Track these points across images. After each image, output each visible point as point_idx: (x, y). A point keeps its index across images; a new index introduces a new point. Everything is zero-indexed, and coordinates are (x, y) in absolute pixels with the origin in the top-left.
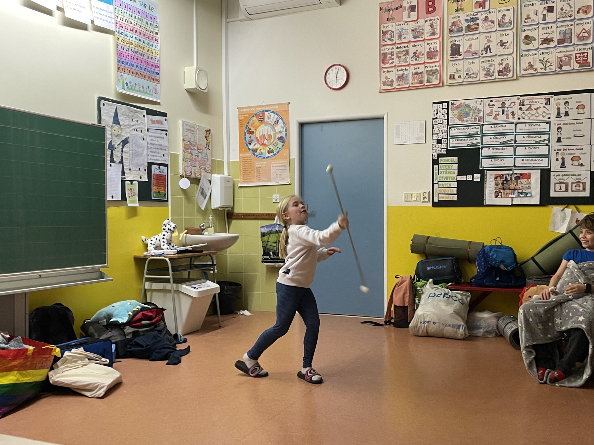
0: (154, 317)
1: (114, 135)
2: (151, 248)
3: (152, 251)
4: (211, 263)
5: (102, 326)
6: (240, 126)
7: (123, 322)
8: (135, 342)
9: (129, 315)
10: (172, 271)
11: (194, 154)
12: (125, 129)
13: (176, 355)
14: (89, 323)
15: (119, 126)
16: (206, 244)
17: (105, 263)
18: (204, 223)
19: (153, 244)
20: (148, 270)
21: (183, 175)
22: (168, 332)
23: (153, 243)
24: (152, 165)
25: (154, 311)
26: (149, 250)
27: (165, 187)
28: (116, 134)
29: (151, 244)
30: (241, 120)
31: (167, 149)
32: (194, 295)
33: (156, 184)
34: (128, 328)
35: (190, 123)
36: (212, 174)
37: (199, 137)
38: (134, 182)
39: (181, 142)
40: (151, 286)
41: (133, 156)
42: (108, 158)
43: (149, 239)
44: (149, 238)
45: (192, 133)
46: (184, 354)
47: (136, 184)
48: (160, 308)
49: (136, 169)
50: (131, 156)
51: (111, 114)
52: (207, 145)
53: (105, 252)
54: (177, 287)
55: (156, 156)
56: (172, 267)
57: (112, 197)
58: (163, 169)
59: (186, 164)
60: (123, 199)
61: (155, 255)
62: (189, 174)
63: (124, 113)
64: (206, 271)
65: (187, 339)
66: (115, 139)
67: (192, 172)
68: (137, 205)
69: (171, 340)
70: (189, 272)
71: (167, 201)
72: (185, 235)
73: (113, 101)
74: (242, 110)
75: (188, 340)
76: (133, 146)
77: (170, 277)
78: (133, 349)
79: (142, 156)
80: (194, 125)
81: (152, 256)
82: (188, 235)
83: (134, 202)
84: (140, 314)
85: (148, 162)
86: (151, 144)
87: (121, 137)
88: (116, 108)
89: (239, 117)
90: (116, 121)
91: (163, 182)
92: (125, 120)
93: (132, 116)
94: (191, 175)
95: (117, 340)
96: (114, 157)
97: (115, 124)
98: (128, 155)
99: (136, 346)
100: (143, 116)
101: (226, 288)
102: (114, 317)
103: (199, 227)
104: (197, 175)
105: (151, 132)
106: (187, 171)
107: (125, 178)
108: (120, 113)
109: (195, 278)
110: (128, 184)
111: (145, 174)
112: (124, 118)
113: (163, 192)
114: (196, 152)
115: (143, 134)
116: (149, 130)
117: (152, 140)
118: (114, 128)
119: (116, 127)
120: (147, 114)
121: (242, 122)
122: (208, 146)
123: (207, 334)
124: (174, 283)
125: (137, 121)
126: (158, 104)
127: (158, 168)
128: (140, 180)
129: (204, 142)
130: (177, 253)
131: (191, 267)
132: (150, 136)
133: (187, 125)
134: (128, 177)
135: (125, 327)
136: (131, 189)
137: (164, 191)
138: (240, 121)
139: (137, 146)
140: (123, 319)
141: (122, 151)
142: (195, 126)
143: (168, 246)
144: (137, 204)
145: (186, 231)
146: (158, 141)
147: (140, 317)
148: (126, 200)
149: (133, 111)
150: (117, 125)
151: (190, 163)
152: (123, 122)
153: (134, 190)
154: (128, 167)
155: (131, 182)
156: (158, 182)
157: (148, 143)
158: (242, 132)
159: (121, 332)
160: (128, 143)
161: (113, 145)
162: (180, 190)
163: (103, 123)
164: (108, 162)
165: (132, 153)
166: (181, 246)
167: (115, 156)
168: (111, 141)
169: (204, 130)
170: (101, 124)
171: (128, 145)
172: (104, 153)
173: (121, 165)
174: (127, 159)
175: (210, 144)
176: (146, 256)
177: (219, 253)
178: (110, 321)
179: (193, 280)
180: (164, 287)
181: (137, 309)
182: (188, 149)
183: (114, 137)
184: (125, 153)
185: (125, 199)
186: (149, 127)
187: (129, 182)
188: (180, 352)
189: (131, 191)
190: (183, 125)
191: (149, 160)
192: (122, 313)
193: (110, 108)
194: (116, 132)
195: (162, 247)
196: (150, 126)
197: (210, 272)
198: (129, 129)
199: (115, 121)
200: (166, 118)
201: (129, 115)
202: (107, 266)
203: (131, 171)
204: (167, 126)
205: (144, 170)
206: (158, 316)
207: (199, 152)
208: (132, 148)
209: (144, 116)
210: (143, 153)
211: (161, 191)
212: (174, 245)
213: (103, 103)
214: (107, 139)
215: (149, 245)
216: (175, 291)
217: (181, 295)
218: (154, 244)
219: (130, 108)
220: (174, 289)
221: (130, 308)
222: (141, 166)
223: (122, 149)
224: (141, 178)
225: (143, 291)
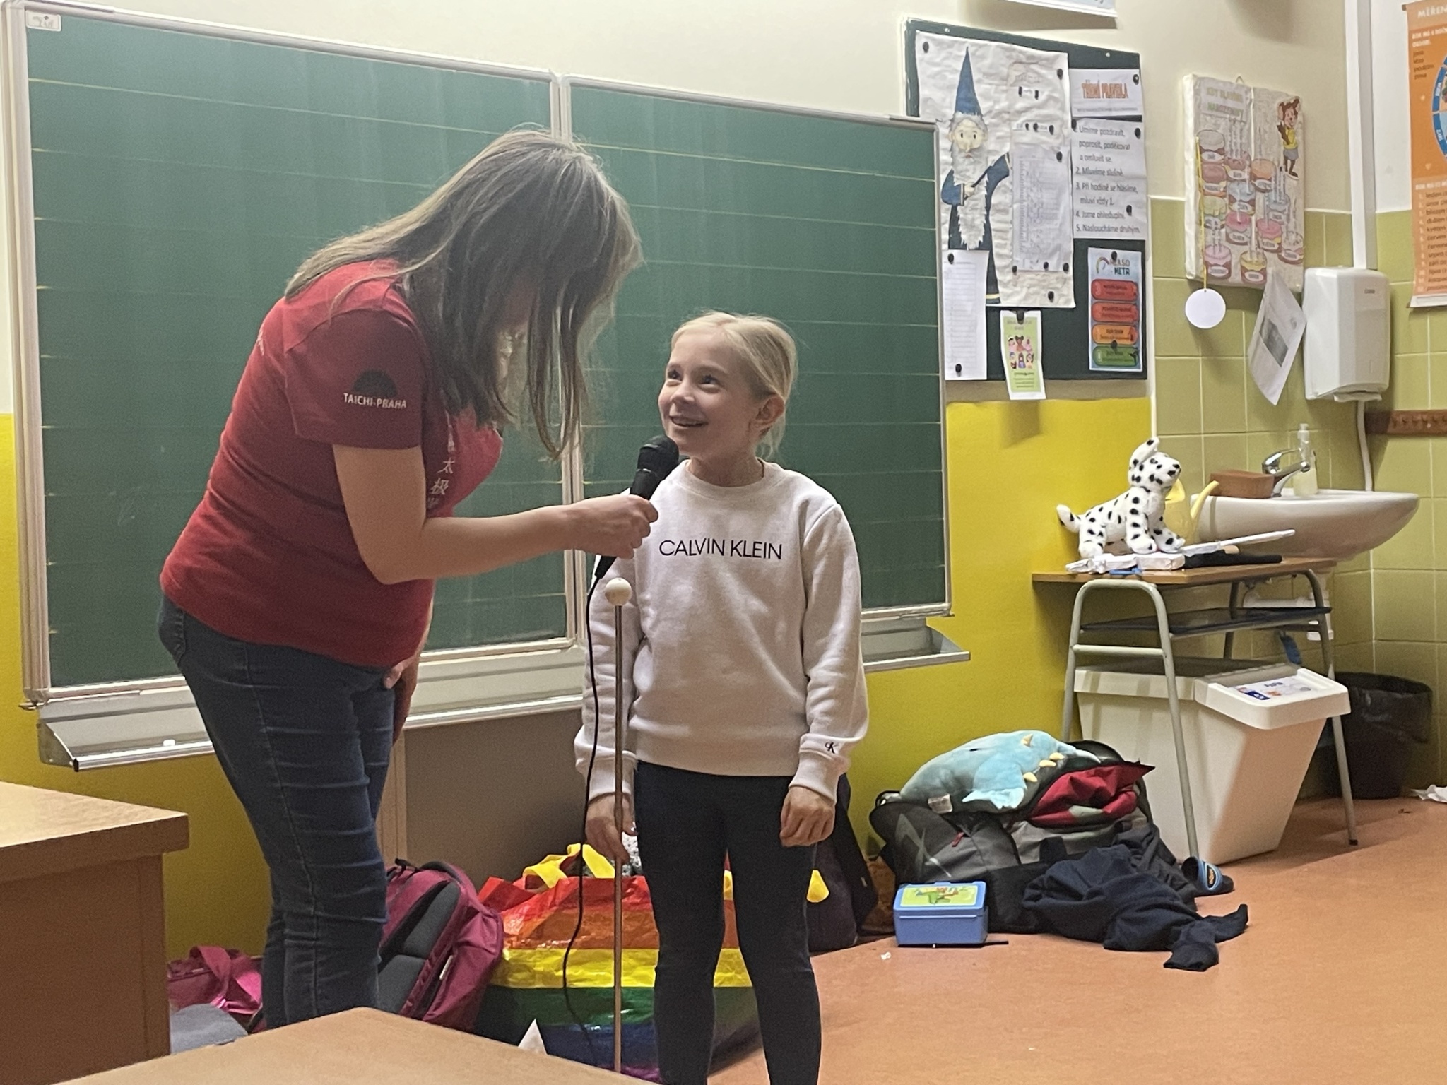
0: (1113, 794)
1: (961, 151)
2: (1089, 546)
3: (1094, 556)
4: (1313, 605)
5: (938, 816)
6: (1417, 77)
7: (1006, 805)
8: (1051, 878)
9: (1026, 781)
10: (1171, 630)
11: (1238, 198)
12: (996, 125)
13: (1196, 932)
14: (896, 802)
15: (976, 117)
16: (1292, 532)
17: (943, 601)
18: (1278, 455)
19: (1097, 532)
20: (1081, 628)
21: (1197, 277)
22: (1162, 851)
23: (1096, 528)
24: (1091, 250)
25: (1110, 772)
26: (1083, 555)
27: (1136, 327)
28: (968, 149)
29: (1091, 532)
30: (1422, 53)
31: (1140, 186)
32: (1256, 721)
33: (1103, 315)
34: (1026, 827)
35: (1225, 83)
36: (1305, 268)
37: (1259, 132)
38: (1028, 315)
39: (1190, 157)
40: (1095, 683)
41: (1025, 219)
42: (945, 236)
43: (1083, 516)
44: (1083, 513)
45: (1230, 121)
46: (1226, 935)
47: (1036, 319)
48: (1128, 763)
49: (1035, 268)
50: (1017, 222)
51: (950, 76)
52: (1286, 159)
53: (944, 563)
54: (1188, 689)
55: (1100, 215)
56: (1169, 616)
57: (958, 369)
58: (1127, 262)
59: (1210, 238)
60: (992, 376)
61: (1107, 572)
62: (1222, 272)
63: (992, 71)
64: (1288, 633)
65: (1232, 884)
66: (963, 163)
67: (1233, 264)
68: (1040, 395)
69: (1173, 879)
70: (1229, 637)
71: (1143, 375)
72: (1210, 498)
73: (956, 31)
74: (1421, 14)
75: (1235, 886)
76: (1025, 183)
77: (1164, 652)
78: (1046, 901)
79: (1054, 217)
80: (1243, 86)
81: (1096, 575)
82: (1219, 499)
83: (1030, 386)
84: (1065, 779)
85: (1075, 240)
86: (1086, 172)
87: (985, 155)
88: (967, 56)
89: (1411, 41)
90: (967, 101)
91: (1128, 306)
92: (997, 95)
93: (1019, 79)
94: (1230, 272)
95: (990, 867)
96: (961, 230)
97: (963, 112)
98: (1009, 217)
99: (1055, 894)
100: (1055, 73)
101: (1368, 699)
102: (978, 788)
103: (1260, 471)
104: (1251, 276)
105: (1084, 130)
106: (1212, 262)
107: (998, 301)
108: (979, 70)
109: (1251, 656)
110: (1009, 322)
111: (1065, 281)
112: (994, 87)
113: (1129, 342)
114: (1247, 188)
115: (1057, 138)
116: (1079, 124)
117: (1088, 158)
118: (961, 128)
119: (968, 123)
120: (1070, 67)
121: (1422, 61)
122: (1289, 162)
123: (1305, 868)
124: (1177, 673)
125: (1037, 96)
126: (1108, 23)
127: (1109, 258)
128: (1048, 304)
129: (1275, 148)
130: (1185, 567)
131: (1235, 615)
132: (1081, 144)
133: (1211, 91)
134: (1009, 296)
135: (1015, 825)
136: (1019, 339)
137: (1132, 340)
138: (1416, 56)
139: (1039, 184)
140: (1007, 794)
141: (988, 208)
142: (1243, 93)
143: (1152, 541)
144: (1039, 390)
145: (1215, 483)
146: (1109, 160)
147: (1066, 793)
148: (1004, 379)
149: (1024, 60)
150: (970, 116)
151: (1223, 230)
152: (991, 103)
153: (1028, 342)
154: (1006, 262)
155: (1020, 311)
156: (1111, 309)
157: (1074, 170)
158: (1423, 98)
159: (1002, 840)
160: (1007, 175)
161: (959, 186)
162: (1189, 333)
163: (923, 112)
164: (945, 246)
165: (1022, 212)
166: (1197, 539)
167: (966, 225)
168: (951, 173)
169: (1276, 105)
170: (918, 116)
171: (1008, 184)
172: (931, 218)
173: (986, 255)
174: (1005, 231)
175: (1297, 157)
176: (1074, 575)
177: (1343, 566)
178: (965, 800)
179: (1244, 665)
180: (1139, 689)
181: (1054, 764)
182: (1217, 180)
183: (960, 159)
184: (999, 211)
185: (1000, 376)
186: (1079, 110)
187: (1013, 315)
188: (1208, 925)
189: (1020, 344)
190: (1197, 93)
191: (1079, 230)
192: (1000, 776)
193: (945, 58)
194: (966, 140)
195: (1131, 543)
196: (1080, 106)
197: (1306, 637)
198: (1010, 126)
199: (962, 103)
200: (1136, 72)
201: (1008, 75)
202: (949, 609)
203: (1018, 273)
204: (1141, 103)
205: (1061, 269)
206: (1125, 792)
207: (1257, 189)
208: (1021, 196)
209: (1060, 73)
210: (1058, 209)
211: (1119, 342)
212: (1174, 536)
213: (924, 40)
214: (942, 167)
215: (1084, 536)
216: (1180, 701)
217: (1205, 720)
218: (1101, 534)
219: (1014, 50)
220: (1180, 697)
221: (1029, 758)
222: (1051, 255)
223: (988, 198)
224: (1051, 296)
225: (1068, 698)
